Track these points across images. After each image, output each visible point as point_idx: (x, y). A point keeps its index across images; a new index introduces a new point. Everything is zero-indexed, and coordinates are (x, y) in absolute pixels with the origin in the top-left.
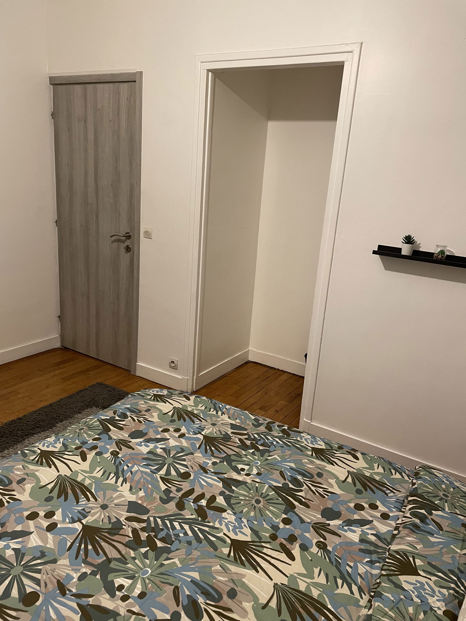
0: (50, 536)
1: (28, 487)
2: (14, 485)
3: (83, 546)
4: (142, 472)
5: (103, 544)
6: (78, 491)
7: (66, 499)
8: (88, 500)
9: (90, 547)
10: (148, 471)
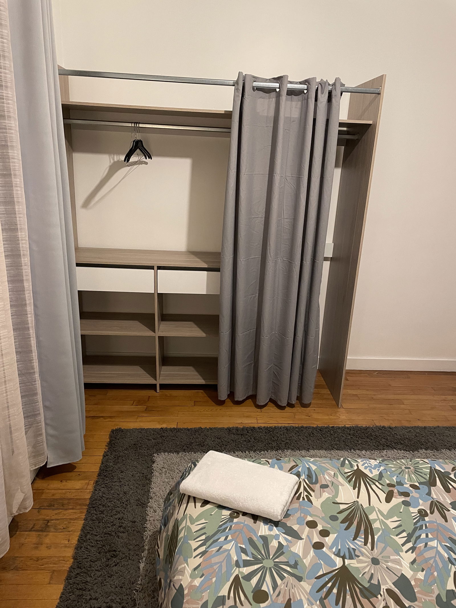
0: (312, 552)
1: (326, 495)
2: (317, 487)
3: (330, 585)
4: (438, 552)
5: (348, 597)
6: (363, 528)
7: (347, 529)
8: (366, 543)
9: (335, 591)
10: (446, 555)
